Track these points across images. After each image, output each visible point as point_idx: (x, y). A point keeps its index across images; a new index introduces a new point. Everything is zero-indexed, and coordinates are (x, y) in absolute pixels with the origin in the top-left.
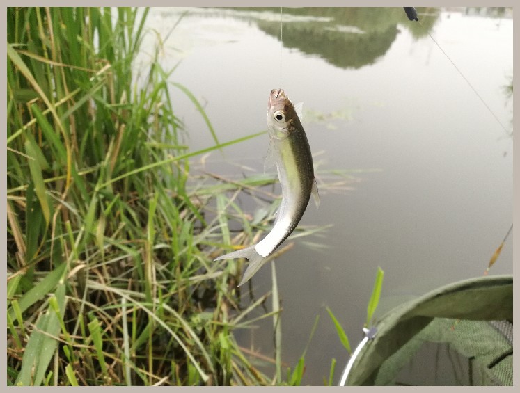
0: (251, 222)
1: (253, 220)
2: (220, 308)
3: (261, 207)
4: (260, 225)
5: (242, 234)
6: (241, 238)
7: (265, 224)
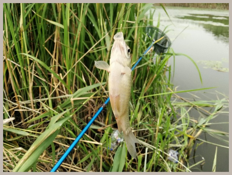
1: (198, 124)
3: (202, 117)
5: (192, 129)
7: (204, 127)
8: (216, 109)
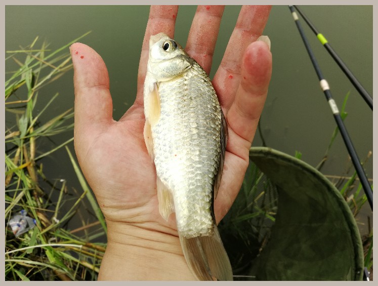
0: (19, 136)
1: (20, 133)
2: (38, 218)
3: (20, 116)
4: (28, 134)
5: (18, 150)
6: (20, 153)
7: (32, 131)
8: (29, 85)
